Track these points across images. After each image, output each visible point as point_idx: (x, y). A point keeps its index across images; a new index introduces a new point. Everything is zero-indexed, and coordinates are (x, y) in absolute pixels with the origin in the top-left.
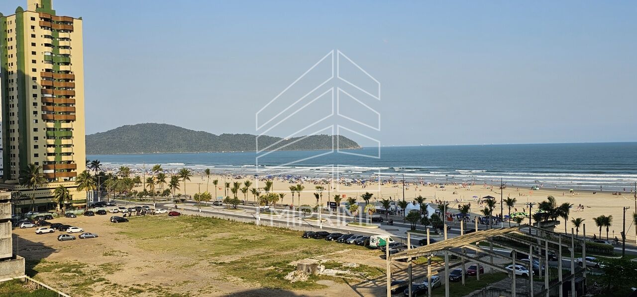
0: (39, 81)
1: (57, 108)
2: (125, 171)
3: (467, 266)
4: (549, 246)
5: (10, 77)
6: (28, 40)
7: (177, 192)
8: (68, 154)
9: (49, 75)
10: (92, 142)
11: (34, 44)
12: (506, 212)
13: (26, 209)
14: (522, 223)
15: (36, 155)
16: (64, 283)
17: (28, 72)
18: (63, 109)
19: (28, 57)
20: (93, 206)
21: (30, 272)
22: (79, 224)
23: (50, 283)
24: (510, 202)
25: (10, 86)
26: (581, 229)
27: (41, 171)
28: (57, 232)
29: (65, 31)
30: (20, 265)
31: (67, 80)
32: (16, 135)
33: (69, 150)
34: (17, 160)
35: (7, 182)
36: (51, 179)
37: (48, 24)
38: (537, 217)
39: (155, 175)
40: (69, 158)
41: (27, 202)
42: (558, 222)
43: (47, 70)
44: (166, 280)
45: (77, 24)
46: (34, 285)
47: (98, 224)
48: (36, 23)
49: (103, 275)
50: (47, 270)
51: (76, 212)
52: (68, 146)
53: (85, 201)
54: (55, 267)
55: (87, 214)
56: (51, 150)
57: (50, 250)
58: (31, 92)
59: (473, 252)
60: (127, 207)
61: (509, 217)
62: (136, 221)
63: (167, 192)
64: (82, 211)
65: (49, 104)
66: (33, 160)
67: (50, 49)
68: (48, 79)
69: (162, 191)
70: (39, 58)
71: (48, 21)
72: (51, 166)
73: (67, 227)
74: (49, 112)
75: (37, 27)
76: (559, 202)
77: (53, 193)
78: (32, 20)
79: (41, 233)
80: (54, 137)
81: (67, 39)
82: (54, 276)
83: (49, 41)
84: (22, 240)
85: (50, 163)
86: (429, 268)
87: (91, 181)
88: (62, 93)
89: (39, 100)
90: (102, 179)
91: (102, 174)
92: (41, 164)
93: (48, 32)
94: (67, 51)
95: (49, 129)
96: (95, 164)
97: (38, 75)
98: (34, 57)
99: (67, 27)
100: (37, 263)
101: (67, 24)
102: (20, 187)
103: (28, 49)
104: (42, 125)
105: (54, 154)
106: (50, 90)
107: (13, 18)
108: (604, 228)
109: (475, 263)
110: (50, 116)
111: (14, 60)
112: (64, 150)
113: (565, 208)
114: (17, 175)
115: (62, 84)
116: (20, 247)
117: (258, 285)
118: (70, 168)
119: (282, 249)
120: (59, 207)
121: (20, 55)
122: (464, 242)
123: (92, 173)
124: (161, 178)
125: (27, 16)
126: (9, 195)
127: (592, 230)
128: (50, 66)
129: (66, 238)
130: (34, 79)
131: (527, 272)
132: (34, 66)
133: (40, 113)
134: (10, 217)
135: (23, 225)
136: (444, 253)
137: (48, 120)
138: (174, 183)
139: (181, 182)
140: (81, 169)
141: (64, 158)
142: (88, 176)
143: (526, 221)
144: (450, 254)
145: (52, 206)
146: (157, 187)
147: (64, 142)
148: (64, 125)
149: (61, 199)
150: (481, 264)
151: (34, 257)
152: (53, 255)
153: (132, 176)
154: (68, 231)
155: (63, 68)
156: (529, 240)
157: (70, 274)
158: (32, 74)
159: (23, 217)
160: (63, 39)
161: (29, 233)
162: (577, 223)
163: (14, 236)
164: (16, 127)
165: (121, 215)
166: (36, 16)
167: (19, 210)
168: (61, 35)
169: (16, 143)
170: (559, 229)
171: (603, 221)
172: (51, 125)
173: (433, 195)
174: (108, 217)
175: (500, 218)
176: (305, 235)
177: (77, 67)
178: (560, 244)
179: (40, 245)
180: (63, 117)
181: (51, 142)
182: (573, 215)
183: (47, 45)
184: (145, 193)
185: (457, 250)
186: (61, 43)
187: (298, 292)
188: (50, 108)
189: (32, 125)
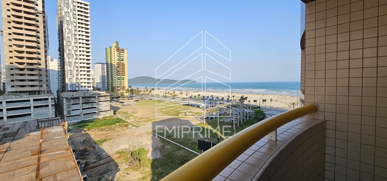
0: (116, 65)
1: (120, 72)
2: (138, 88)
3: (223, 112)
4: (242, 107)
5: (108, 64)
6: (113, 55)
7: (151, 94)
8: (123, 84)
9: (118, 64)
10: (129, 81)
11: (114, 56)
12: (232, 99)
13: (113, 98)
14: (236, 101)
15: (115, 84)
16: (123, 116)
17: (113, 63)
18: (122, 72)
19: (113, 59)
20: (130, 97)
21: (115, 114)
22: (126, 102)
23: (120, 116)
24: (233, 97)
25: (108, 67)
26: (250, 103)
27: (116, 88)
28: (121, 104)
29: (123, 52)
30: (112, 112)
31: (123, 65)
32: (110, 79)
33: (123, 83)
34: (110, 85)
35: (108, 91)
36: (119, 90)
37: (118, 51)
38: (240, 100)
39: (145, 90)
40: (123, 85)
41: (113, 96)
42: (245, 101)
43: (118, 63)
44: (149, 116)
45: (125, 51)
46: (115, 117)
47: (131, 102)
48: (115, 50)
49: (133, 114)
50: (119, 113)
51: (125, 99)
52: (123, 82)
53: (128, 96)
54: (121, 112)
55: (128, 99)
56: (119, 83)
57: (119, 108)
58: (114, 68)
59: (225, 108)
60: (139, 97)
61: (233, 100)
62: (141, 101)
63: (148, 94)
64: (127, 98)
66: (114, 86)
67: (119, 57)
69: (147, 94)
70: (116, 59)
71: (118, 50)
72: (119, 87)
73: (123, 103)
74: (118, 73)
75: (115, 52)
76: (245, 97)
77: (120, 94)
78: (114, 50)
79: (117, 104)
80: (120, 80)
81: (123, 55)
82: (120, 115)
83: (118, 55)
84: (112, 106)
85: (119, 86)
86: (214, 113)
87: (129, 91)
88: (122, 68)
89: (116, 70)
90: (132, 90)
91: (132, 89)
92: (116, 87)
93: (118, 53)
94: (123, 58)
95: (118, 78)
96: (130, 87)
97: (115, 64)
98: (114, 59)
99: (123, 51)
100: (116, 111)
102: (111, 92)
103: (113, 57)
104: (117, 76)
105: (120, 84)
106: (119, 68)
107: (109, 49)
108: (255, 102)
109: (225, 111)
110: (119, 74)
111: (109, 60)
112: (122, 83)
113: (247, 98)
114: (110, 89)
115: (122, 66)
116: (112, 107)
117: (172, 117)
118: (124, 87)
119: (178, 108)
120: (121, 97)
121: (111, 59)
122: (222, 106)
123: (130, 89)
124: (147, 90)
125: (112, 49)
126: (109, 94)
127: (252, 103)
128: (118, 62)
129: (123, 105)
131: (237, 113)
132: (115, 61)
133: (116, 73)
134: (109, 100)
135: (112, 102)
136: (218, 109)
137: (118, 75)
138: (150, 91)
139: (152, 91)
140: (127, 88)
141: (122, 85)
142: (129, 90)
143: (237, 101)
144: (219, 109)
145: (119, 97)
148: (122, 77)
149: (122, 95)
150: (227, 111)
151: (115, 110)
152: (120, 109)
153: (139, 90)
154: (124, 103)
155: (122, 62)
156: (238, 105)
157: (124, 114)
158: (114, 64)
159: (112, 100)
160: (122, 54)
161: (114, 104)
162: (249, 101)
163: (110, 105)
164: (110, 77)
165: (137, 100)
166: (115, 48)
167: (111, 98)
168: (121, 53)
169: (110, 81)
170: (245, 103)
172: (119, 77)
174: (134, 100)
175: (231, 100)
176: (183, 105)
177: (125, 62)
178: (245, 107)
179: (117, 107)
180: (122, 74)
181: (119, 81)
182: (248, 99)
183: (118, 56)
184: (143, 94)
185: (221, 108)
186: (121, 56)
187: (182, 119)
188: (119, 72)
189: (114, 76)
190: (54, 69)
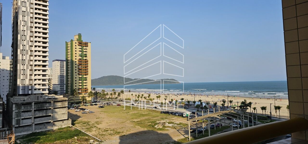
0: (77, 62)
1: (82, 71)
2: (104, 91)
3: (217, 123)
4: (244, 117)
5: (68, 61)
6: (74, 50)
7: (120, 98)
8: (86, 86)
9: (80, 60)
10: (94, 82)
11: (76, 51)
12: (229, 105)
13: (72, 103)
14: (235, 109)
15: (76, 86)
16: (84, 128)
17: (74, 60)
18: (84, 71)
19: (74, 55)
20: (93, 102)
21: (73, 124)
22: (89, 108)
23: (79, 127)
24: (231, 102)
25: (68, 64)
26: (256, 111)
27: (77, 91)
28: (82, 111)
29: (86, 46)
30: (70, 121)
31: (86, 62)
32: (70, 80)
33: (86, 84)
34: (70, 88)
35: (66, 95)
36: (80, 94)
37: (80, 44)
38: (240, 107)
39: (113, 92)
40: (86, 87)
41: (73, 101)
42: (248, 109)
44: (116, 127)
45: (89, 44)
46: (74, 128)
47: (95, 108)
48: (77, 44)
49: (96, 125)
50: (78, 123)
51: (88, 104)
53: (91, 101)
54: (81, 122)
55: (91, 105)
56: (80, 84)
57: (79, 117)
58: (75, 66)
59: (219, 119)
60: (104, 103)
61: (231, 106)
62: (106, 107)
63: (117, 98)
64: (90, 104)
65: (80, 70)
66: (75, 88)
67: (81, 52)
68: (80, 62)
69: (115, 98)
70: (77, 55)
71: (80, 43)
72: (80, 89)
73: (85, 109)
74: (80, 72)
75: (77, 46)
76: (248, 102)
77: (81, 98)
78: (75, 43)
79: (77, 111)
80: (81, 80)
81: (86, 49)
82: (80, 125)
83: (81, 50)
84: (71, 114)
85: (80, 88)
86: (203, 124)
87: (93, 94)
88: (84, 66)
89: (77, 68)
90: (96, 94)
91: (96, 92)
92: (77, 89)
93: (80, 47)
94: (86, 53)
95: (80, 78)
96: (94, 89)
97: (77, 61)
99: (86, 45)
100: (75, 121)
101: (86, 44)
102: (71, 96)
103: (74, 52)
104: (78, 76)
105: (81, 86)
106: (81, 65)
107: (70, 43)
108: (264, 111)
109: (219, 122)
110: (80, 74)
111: (70, 56)
112: (84, 84)
113: (250, 103)
114: (70, 92)
115: (84, 63)
116: (70, 116)
117: (146, 129)
118: (86, 90)
119: (154, 117)
120: (82, 103)
121: (72, 54)
122: (215, 115)
123: (93, 92)
124: (115, 93)
125: (74, 42)
126: (67, 99)
127: (259, 111)
128: (81, 58)
129: (84, 113)
130: (76, 62)
131: (237, 126)
132: (76, 58)
133: (77, 72)
134: (67, 106)
135: (71, 109)
136: (208, 119)
137: (80, 75)
138: (119, 95)
139: (121, 95)
140: (89, 90)
141: (84, 87)
142: (92, 93)
143: (236, 108)
144: (210, 119)
145: (80, 102)
146: (113, 96)
147: (84, 82)
148: (85, 76)
149: (83, 100)
150: (221, 123)
151: (74, 119)
152: (80, 118)
153: (106, 93)
154: (85, 110)
155: (84, 58)
156: (238, 114)
157: (85, 125)
159: (71, 106)
160: (85, 49)
161: (73, 111)
162: (255, 109)
163: (68, 112)
164: (70, 77)
165: (102, 105)
166: (77, 42)
167: (70, 104)
168: (84, 48)
169: (70, 82)
170: (248, 111)
171: (264, 108)
172: (80, 76)
173: (204, 99)
174: (98, 106)
175: (227, 107)
176: (161, 112)
177: (89, 58)
178: (248, 116)
179: (76, 115)
180: (84, 74)
181: (80, 82)
182: (253, 106)
183: (80, 51)
184: (110, 98)
185: (213, 117)
186: (84, 50)
187: (159, 132)
188: (80, 71)
189: (75, 76)
190: (5, 68)
